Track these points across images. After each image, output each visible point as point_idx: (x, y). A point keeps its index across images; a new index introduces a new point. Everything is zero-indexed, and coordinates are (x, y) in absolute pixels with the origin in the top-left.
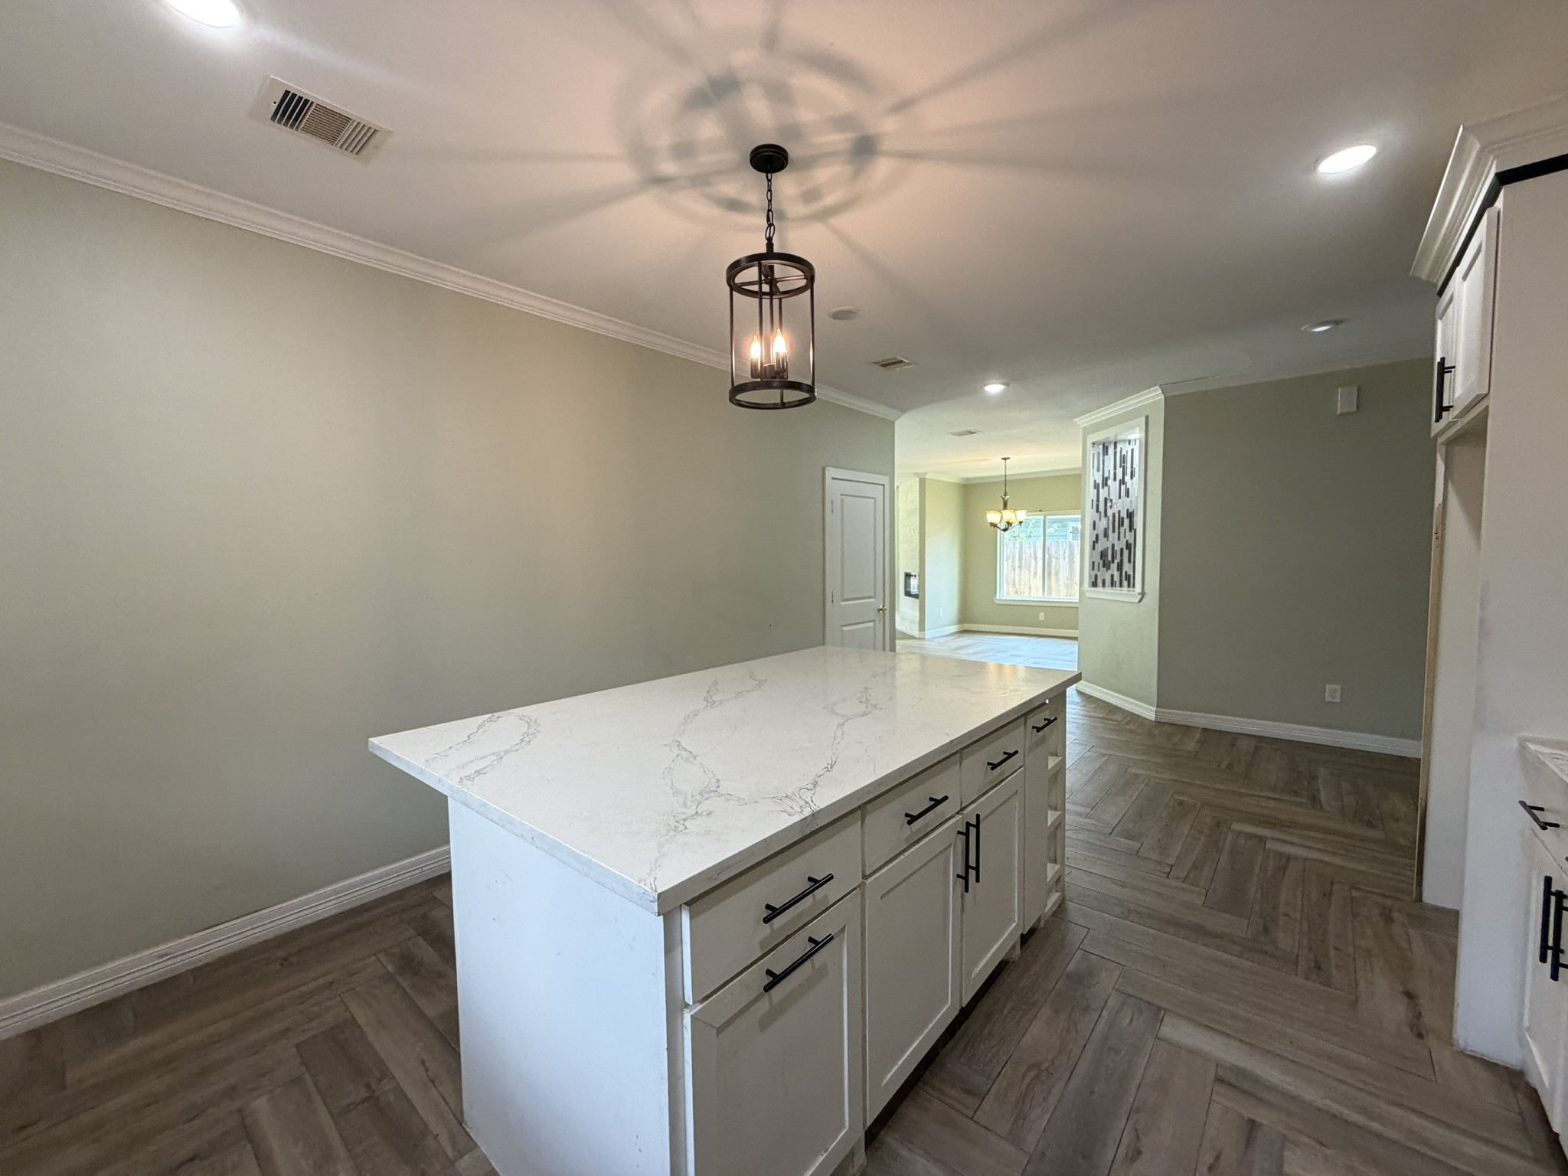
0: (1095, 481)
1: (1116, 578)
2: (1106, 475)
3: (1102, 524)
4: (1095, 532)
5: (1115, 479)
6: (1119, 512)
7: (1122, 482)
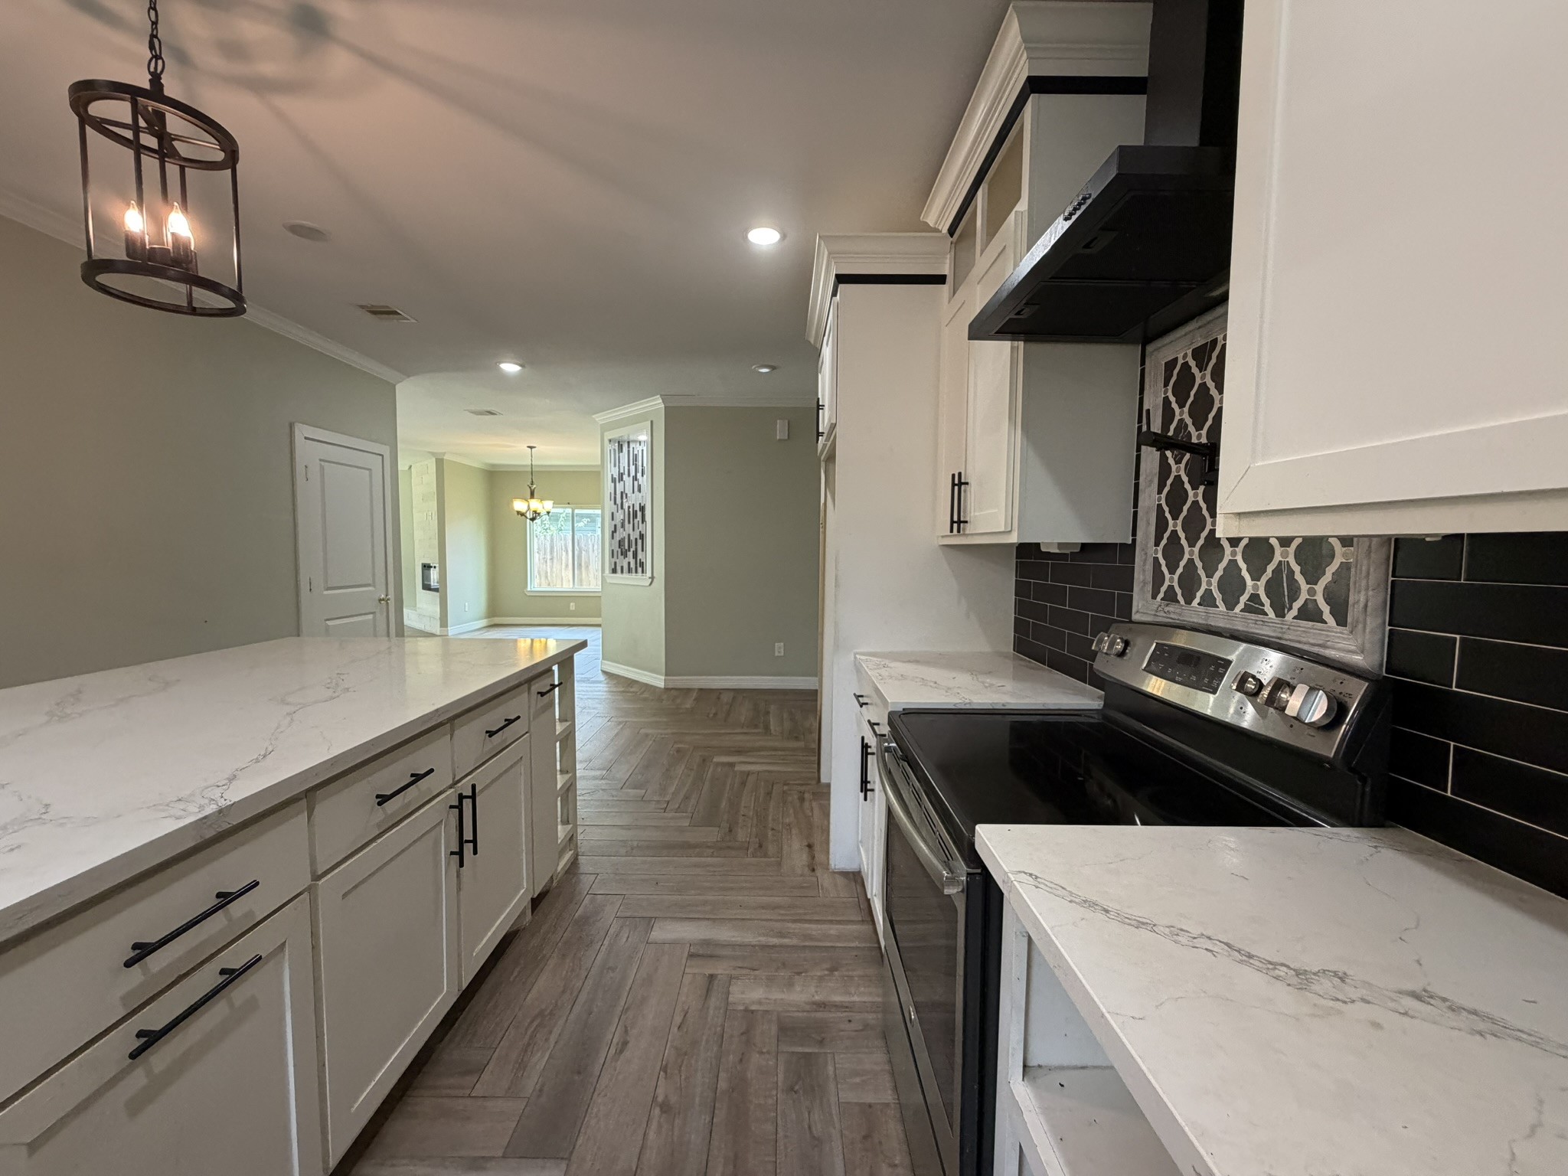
0: (612, 475)
1: (633, 565)
2: (622, 471)
3: (619, 516)
4: (614, 523)
5: (629, 475)
6: (633, 505)
7: (635, 478)
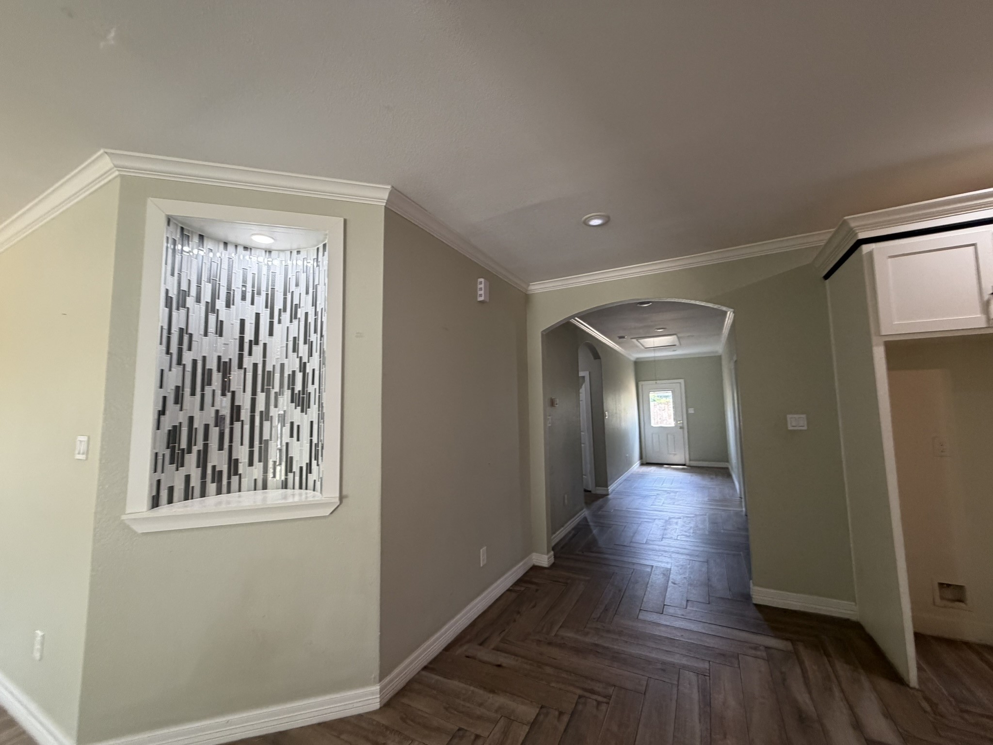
0: (167, 291)
1: (195, 482)
2: (184, 287)
3: (173, 378)
4: (162, 393)
5: (198, 300)
6: (204, 358)
7: (211, 308)
